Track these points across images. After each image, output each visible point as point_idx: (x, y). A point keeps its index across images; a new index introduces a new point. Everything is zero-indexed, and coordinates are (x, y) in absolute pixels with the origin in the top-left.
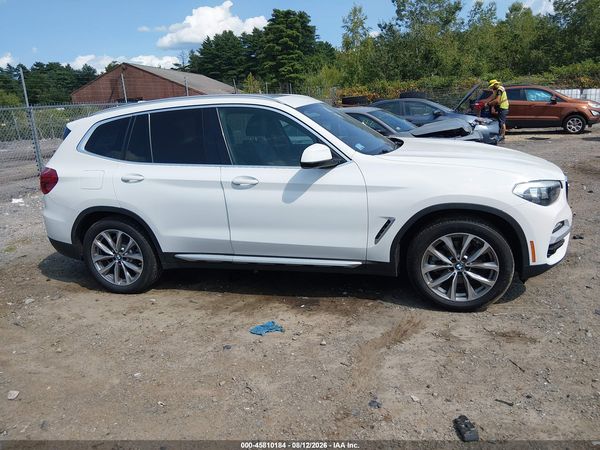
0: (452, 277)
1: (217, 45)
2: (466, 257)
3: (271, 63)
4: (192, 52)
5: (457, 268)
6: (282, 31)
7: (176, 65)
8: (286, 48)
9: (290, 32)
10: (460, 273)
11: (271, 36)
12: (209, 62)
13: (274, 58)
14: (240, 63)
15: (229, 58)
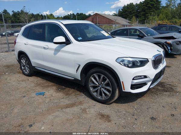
0: (98, 89)
1: (127, 7)
2: (103, 83)
3: (143, 13)
4: (119, 10)
5: (100, 86)
6: (149, 2)
7: (114, 14)
8: (149, 8)
9: (151, 3)
10: (100, 88)
11: (145, 4)
12: (124, 13)
13: (144, 11)
14: (134, 13)
15: (131, 11)
